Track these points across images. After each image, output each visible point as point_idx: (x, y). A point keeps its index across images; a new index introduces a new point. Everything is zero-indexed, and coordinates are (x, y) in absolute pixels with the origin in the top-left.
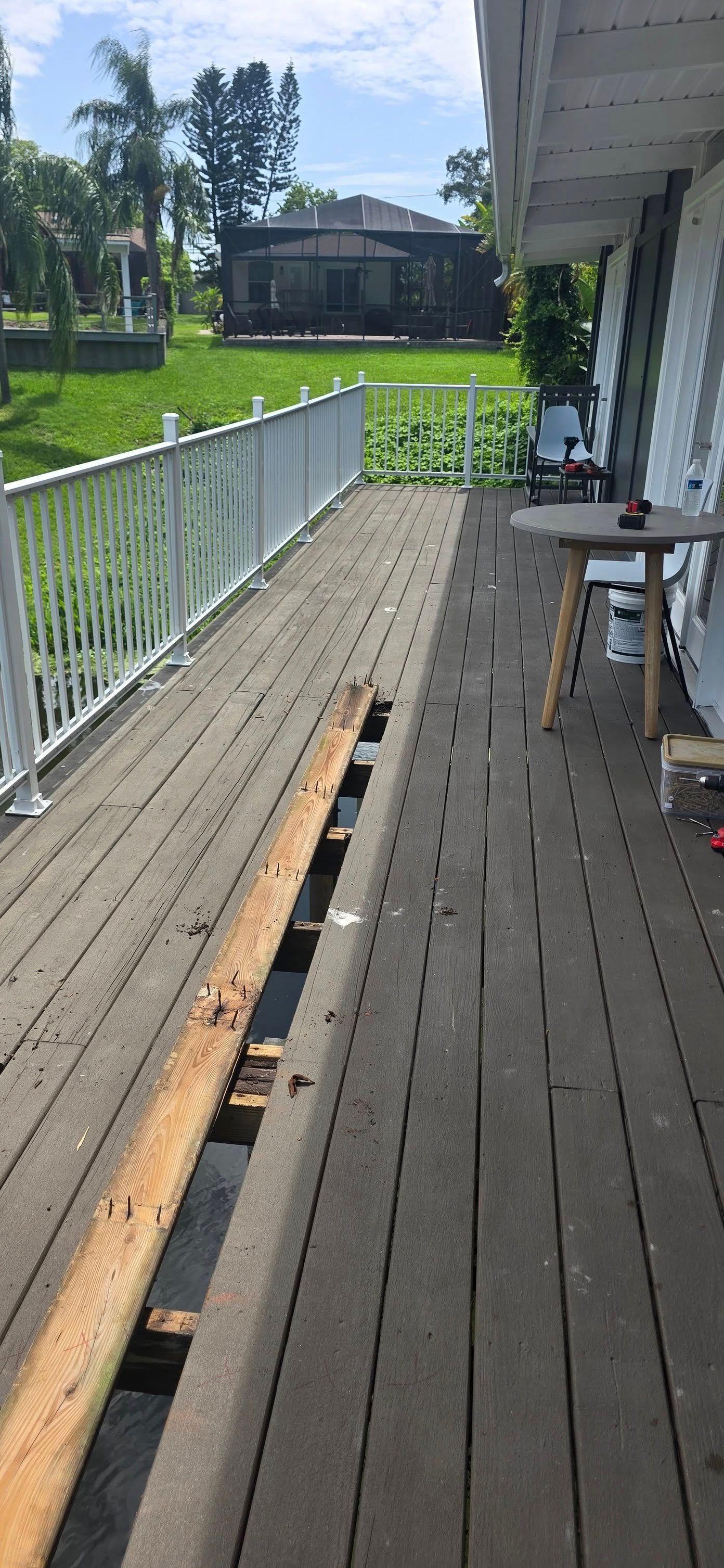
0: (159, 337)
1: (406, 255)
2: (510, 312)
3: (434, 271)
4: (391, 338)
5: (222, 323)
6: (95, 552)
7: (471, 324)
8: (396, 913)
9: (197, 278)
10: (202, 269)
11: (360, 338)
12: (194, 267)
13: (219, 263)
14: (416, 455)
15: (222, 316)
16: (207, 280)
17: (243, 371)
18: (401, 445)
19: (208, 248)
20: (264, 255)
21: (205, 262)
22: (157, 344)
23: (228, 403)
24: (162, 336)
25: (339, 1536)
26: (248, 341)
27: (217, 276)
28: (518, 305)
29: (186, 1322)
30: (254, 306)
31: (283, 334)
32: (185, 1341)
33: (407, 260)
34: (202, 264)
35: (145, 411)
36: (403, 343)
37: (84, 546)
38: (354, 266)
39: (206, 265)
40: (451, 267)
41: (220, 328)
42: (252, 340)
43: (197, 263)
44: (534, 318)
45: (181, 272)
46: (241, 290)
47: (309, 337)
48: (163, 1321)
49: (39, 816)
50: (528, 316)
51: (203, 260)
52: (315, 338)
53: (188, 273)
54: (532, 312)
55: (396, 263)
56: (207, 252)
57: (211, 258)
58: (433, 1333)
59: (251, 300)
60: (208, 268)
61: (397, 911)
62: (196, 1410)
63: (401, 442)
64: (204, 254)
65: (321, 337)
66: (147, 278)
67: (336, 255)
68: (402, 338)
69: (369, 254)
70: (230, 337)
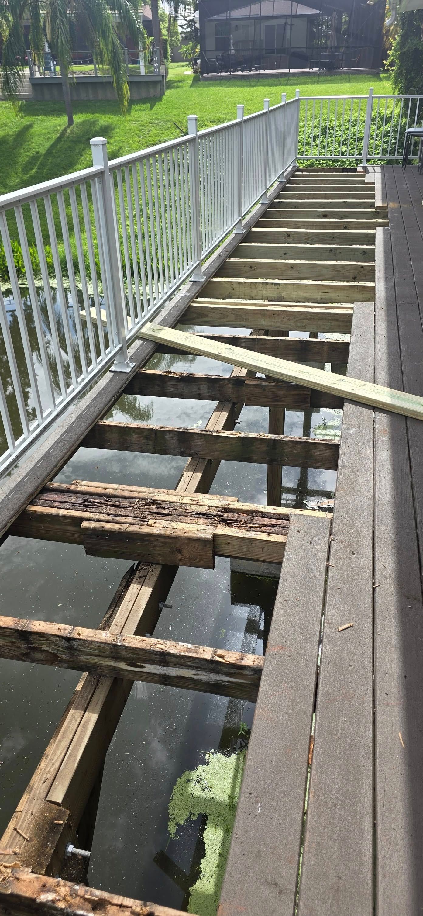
0: (161, 77)
1: (318, 12)
2: (387, 46)
3: (336, 22)
4: (307, 70)
5: (199, 66)
6: (126, 218)
7: (360, 57)
8: (351, 432)
9: (182, 37)
10: (185, 31)
11: (287, 71)
12: (180, 30)
13: (198, 25)
14: (324, 147)
15: (199, 61)
16: (187, 38)
17: (213, 97)
18: (314, 141)
19: (189, 16)
20: (226, 18)
21: (187, 26)
22: (160, 81)
23: (204, 119)
24: (163, 76)
25: (366, 786)
26: (216, 77)
27: (194, 34)
28: (394, 41)
29: (256, 660)
30: (220, 53)
31: (238, 71)
32: (257, 672)
33: (318, 15)
34: (185, 27)
35: (153, 126)
36: (315, 73)
37: (120, 215)
38: (283, 21)
39: (187, 28)
40: (347, 19)
41: (198, 69)
42: (218, 76)
43: (182, 26)
44: (405, 50)
45: (172, 33)
46: (211, 43)
47: (254, 72)
48: (243, 659)
49: (129, 372)
50: (401, 49)
51: (186, 24)
52: (258, 72)
53: (176, 33)
54: (403, 45)
55: (310, 18)
56: (188, 19)
57: (192, 21)
58: (407, 676)
59: (217, 50)
60: (189, 29)
61: (351, 430)
62: (271, 710)
63: (315, 138)
64: (186, 20)
65: (262, 72)
66: (153, 38)
67: (271, 14)
68: (315, 69)
69: (294, 13)
70: (204, 75)
